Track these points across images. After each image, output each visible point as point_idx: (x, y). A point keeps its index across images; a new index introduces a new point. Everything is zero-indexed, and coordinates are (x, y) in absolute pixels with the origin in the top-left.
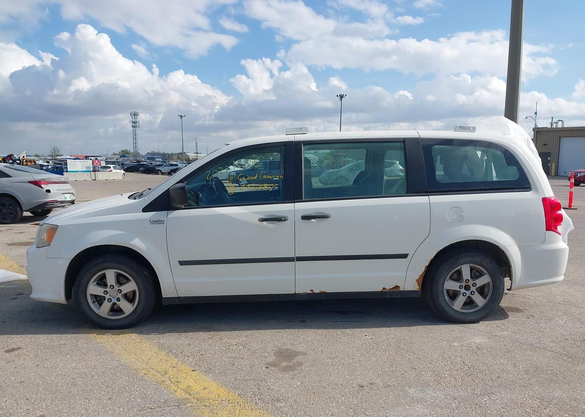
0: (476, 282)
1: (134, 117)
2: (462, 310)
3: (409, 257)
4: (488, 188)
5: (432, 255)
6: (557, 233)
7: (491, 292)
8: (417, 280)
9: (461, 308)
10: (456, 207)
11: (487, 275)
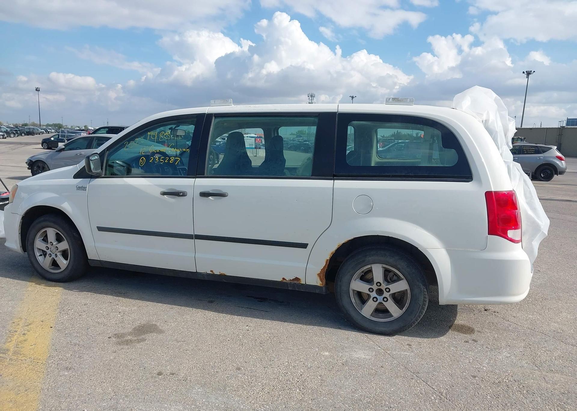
0: (390, 286)
1: (311, 98)
2: (371, 317)
3: (309, 247)
4: (410, 174)
5: (333, 248)
6: (507, 239)
7: (408, 301)
8: (318, 274)
9: (371, 315)
10: (365, 195)
11: (404, 280)
